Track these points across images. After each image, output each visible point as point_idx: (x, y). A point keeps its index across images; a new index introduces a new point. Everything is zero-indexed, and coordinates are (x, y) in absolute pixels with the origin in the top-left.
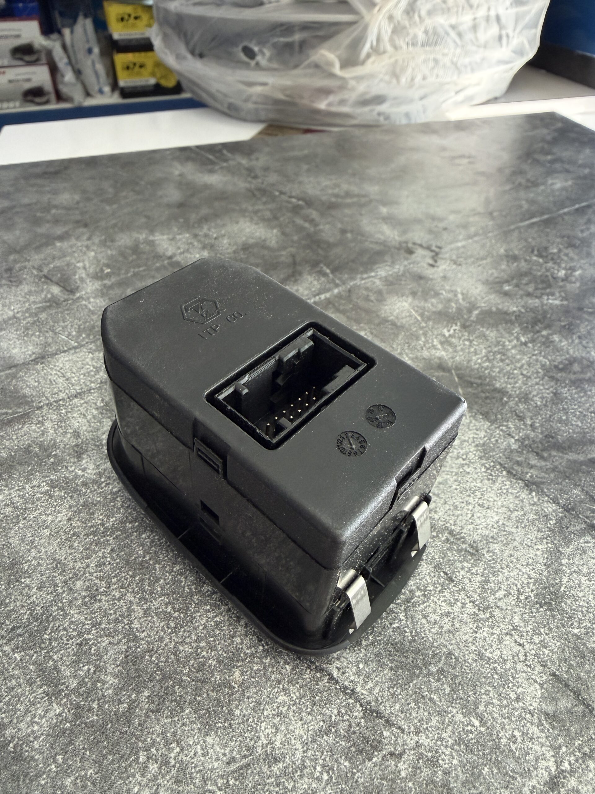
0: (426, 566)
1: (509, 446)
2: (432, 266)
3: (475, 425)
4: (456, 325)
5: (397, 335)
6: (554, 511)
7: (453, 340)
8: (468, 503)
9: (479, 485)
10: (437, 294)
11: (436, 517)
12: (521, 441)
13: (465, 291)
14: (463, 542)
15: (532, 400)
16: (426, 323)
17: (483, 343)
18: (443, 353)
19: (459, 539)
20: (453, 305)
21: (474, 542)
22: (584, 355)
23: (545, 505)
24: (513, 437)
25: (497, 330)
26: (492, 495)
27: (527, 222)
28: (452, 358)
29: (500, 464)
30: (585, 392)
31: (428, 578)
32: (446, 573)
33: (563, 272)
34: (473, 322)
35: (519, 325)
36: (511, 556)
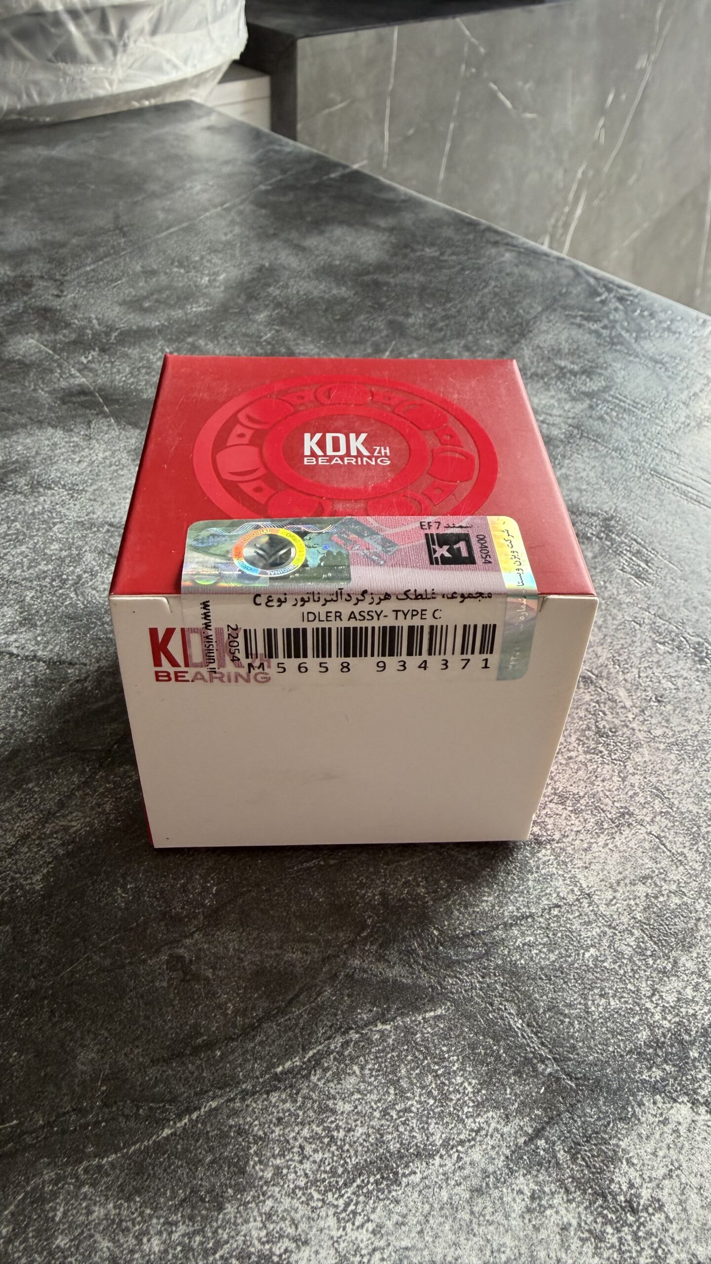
2: (58, 296)
3: (125, 435)
4: (94, 350)
5: (27, 374)
7: (93, 365)
10: (68, 325)
13: (100, 316)
16: (59, 355)
17: (125, 362)
18: (84, 380)
20: (89, 331)
25: (140, 347)
27: (164, 234)
28: (94, 382)
33: (207, 278)
34: (113, 343)
35: (163, 339)
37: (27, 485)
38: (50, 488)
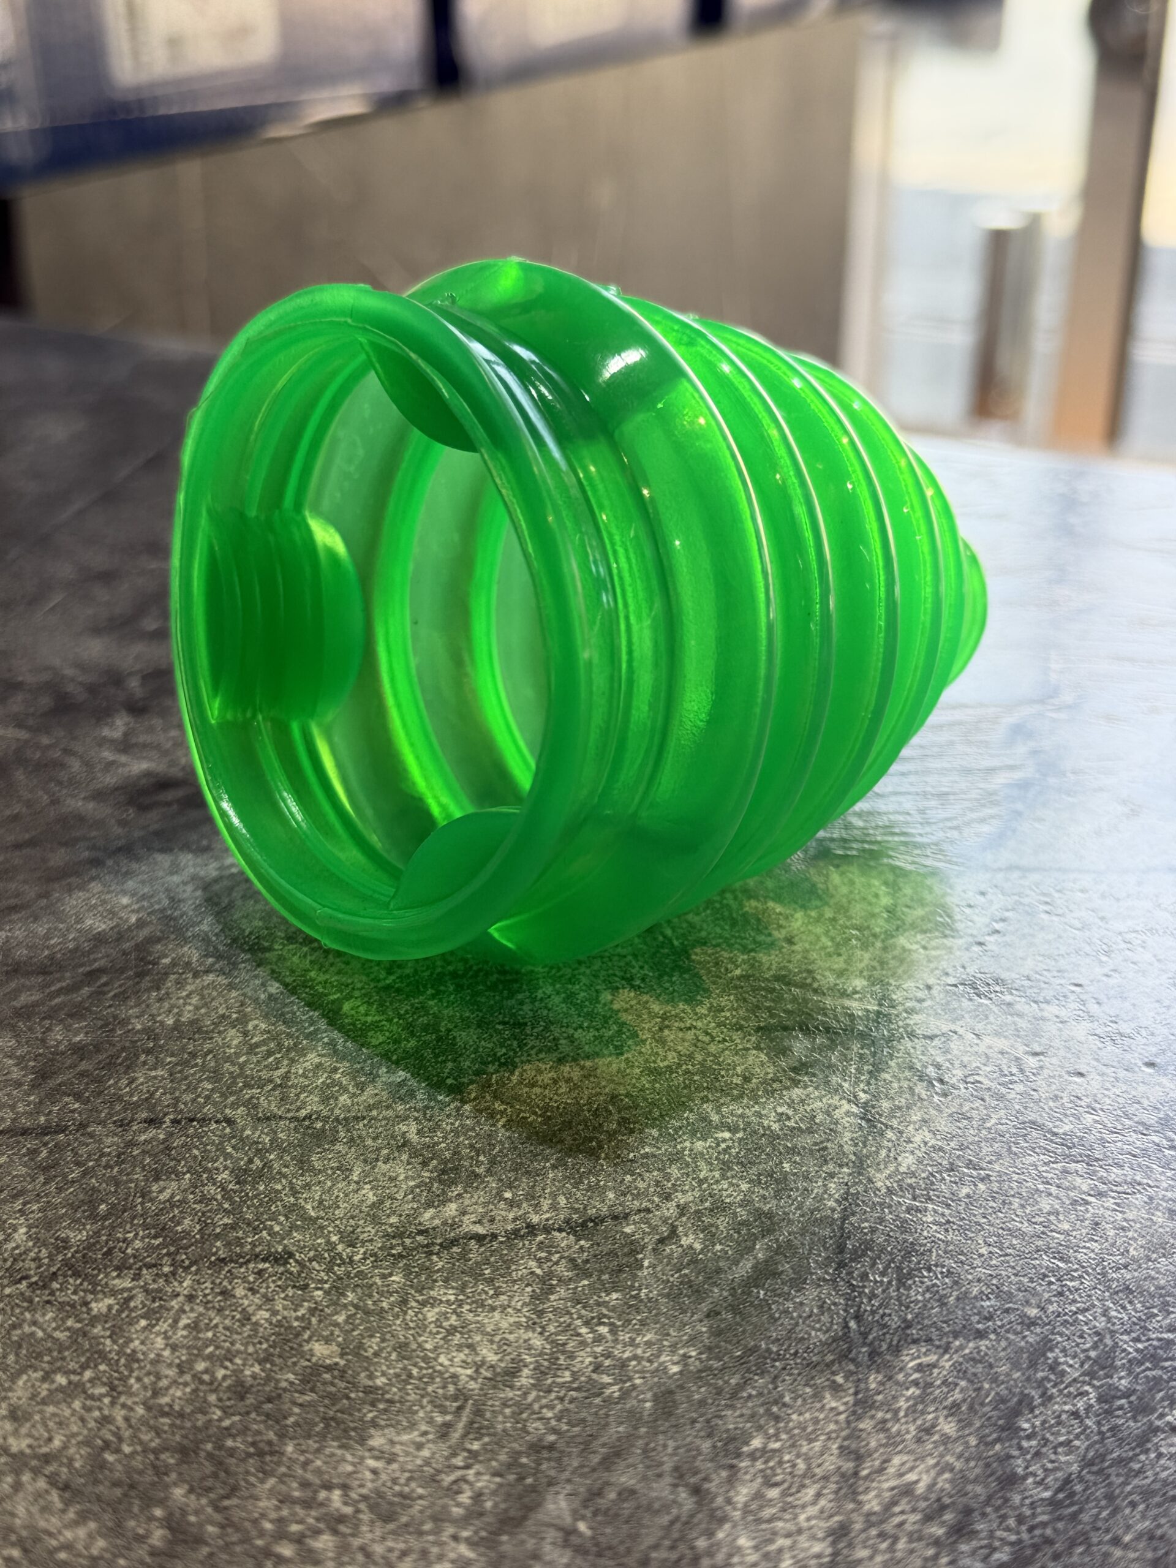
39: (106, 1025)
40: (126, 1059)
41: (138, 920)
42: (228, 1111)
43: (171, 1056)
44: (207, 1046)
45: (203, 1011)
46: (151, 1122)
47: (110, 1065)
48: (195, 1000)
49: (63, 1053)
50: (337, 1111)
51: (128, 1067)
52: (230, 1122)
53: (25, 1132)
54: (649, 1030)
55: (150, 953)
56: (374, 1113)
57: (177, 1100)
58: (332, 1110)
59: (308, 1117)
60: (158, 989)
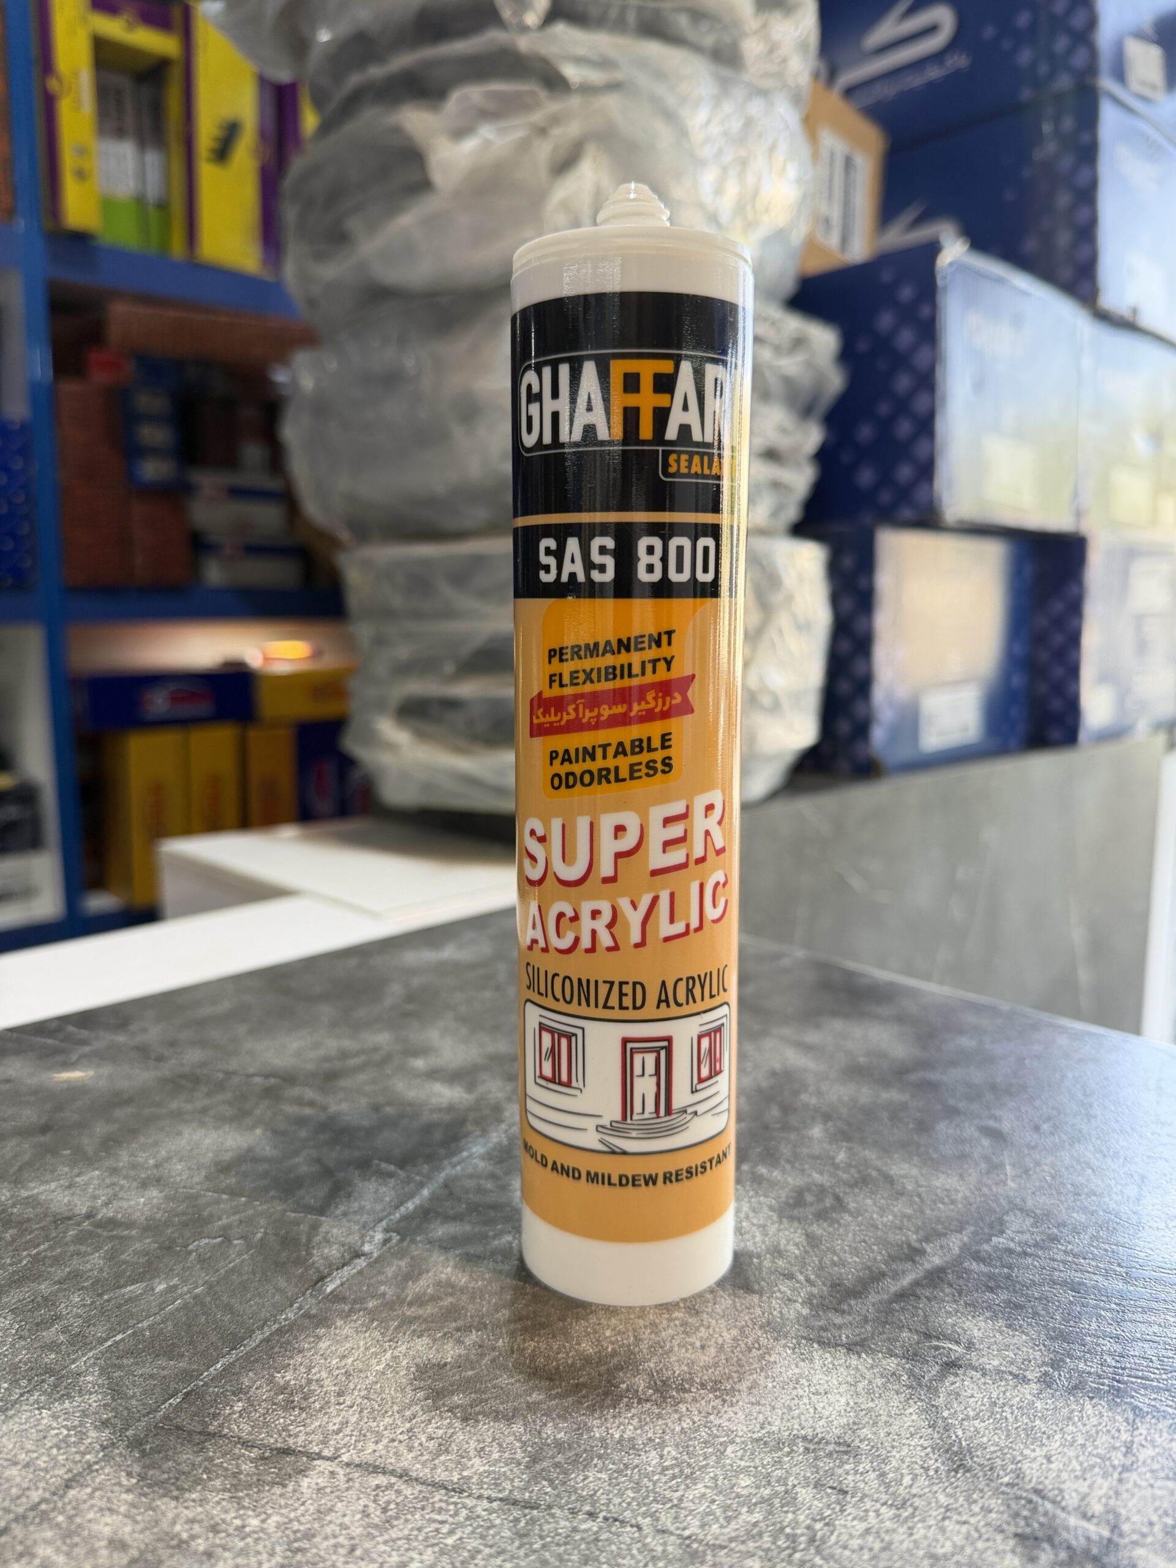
0: (804, 1491)
1: (799, 1313)
3: (742, 1304)
6: (898, 1365)
8: (800, 1398)
9: (797, 1371)
11: (774, 1428)
12: (809, 1302)
14: (827, 1443)
15: (787, 1251)
19: (819, 1443)
21: (839, 1438)
22: (806, 1180)
23: (884, 1362)
24: (795, 1301)
26: (819, 1377)
29: (803, 1337)
30: (838, 1222)
31: (816, 1502)
32: (832, 1488)
36: (889, 1434)
37: (649, 1388)
38: (685, 1391)
39: (579, 1429)
40: (585, 1460)
41: (613, 1349)
42: (639, 1518)
43: (613, 1464)
44: (636, 1462)
45: (639, 1431)
46: (592, 1515)
47: (575, 1462)
48: (635, 1422)
49: (549, 1445)
50: (709, 1537)
51: (585, 1467)
52: (639, 1527)
53: (515, 1503)
54: (935, 1517)
55: (615, 1378)
56: (733, 1545)
57: (610, 1500)
58: (706, 1535)
59: (689, 1537)
60: (615, 1408)
